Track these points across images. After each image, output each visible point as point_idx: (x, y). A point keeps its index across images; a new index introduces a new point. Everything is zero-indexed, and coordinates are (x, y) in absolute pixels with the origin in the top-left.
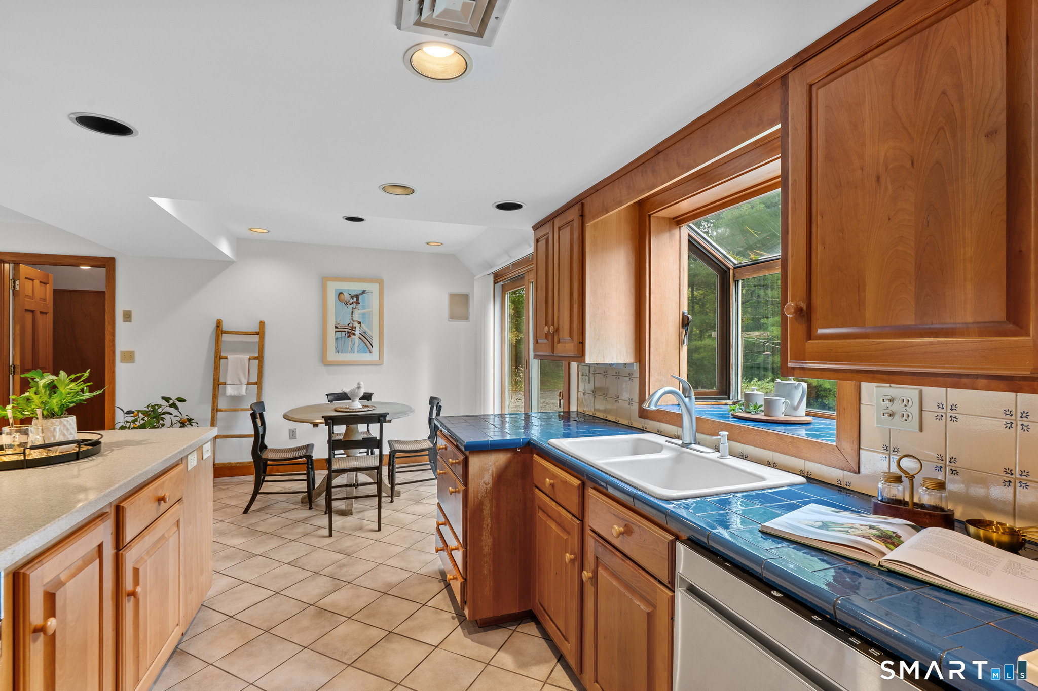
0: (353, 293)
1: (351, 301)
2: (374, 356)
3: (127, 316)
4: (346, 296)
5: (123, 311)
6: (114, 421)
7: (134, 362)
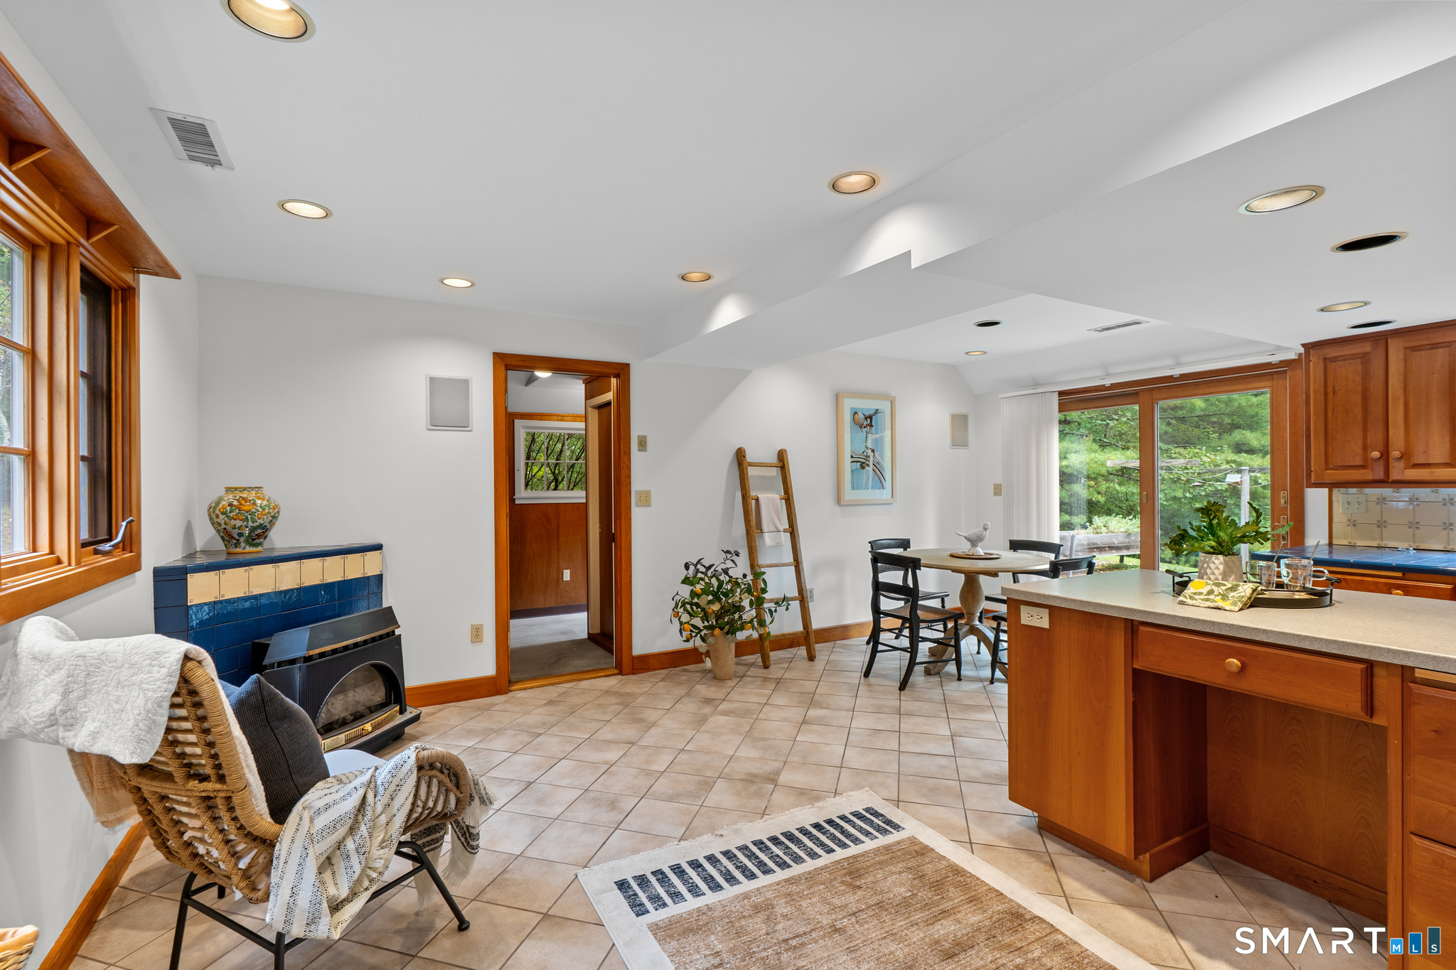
0: (867, 414)
1: (865, 423)
2: (886, 494)
3: (643, 444)
4: (861, 416)
5: (638, 436)
6: (631, 586)
7: (650, 506)
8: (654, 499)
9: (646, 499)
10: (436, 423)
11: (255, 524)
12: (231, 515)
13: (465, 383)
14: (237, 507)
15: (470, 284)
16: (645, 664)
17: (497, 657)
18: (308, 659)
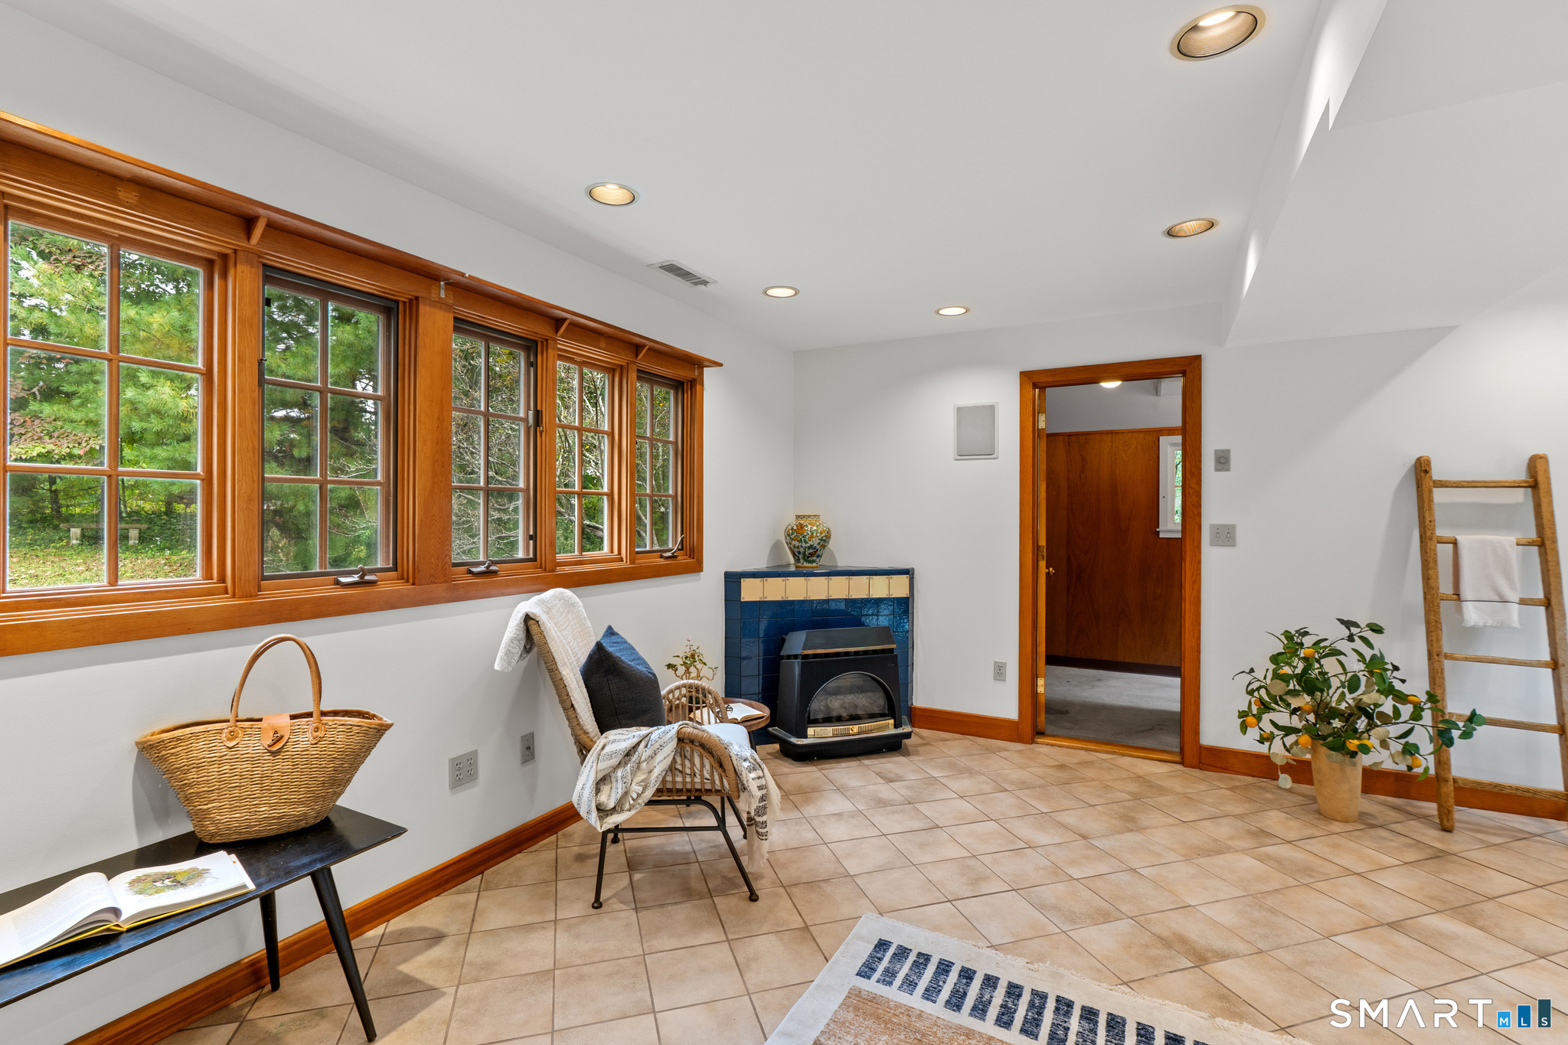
3: (1226, 461)
5: (1216, 451)
6: (1199, 652)
7: (1235, 546)
8: (1240, 535)
9: (1226, 536)
10: (963, 454)
11: (808, 545)
12: (792, 537)
13: (991, 409)
14: (795, 531)
15: (964, 310)
16: (1217, 760)
17: (1019, 702)
18: (805, 657)
